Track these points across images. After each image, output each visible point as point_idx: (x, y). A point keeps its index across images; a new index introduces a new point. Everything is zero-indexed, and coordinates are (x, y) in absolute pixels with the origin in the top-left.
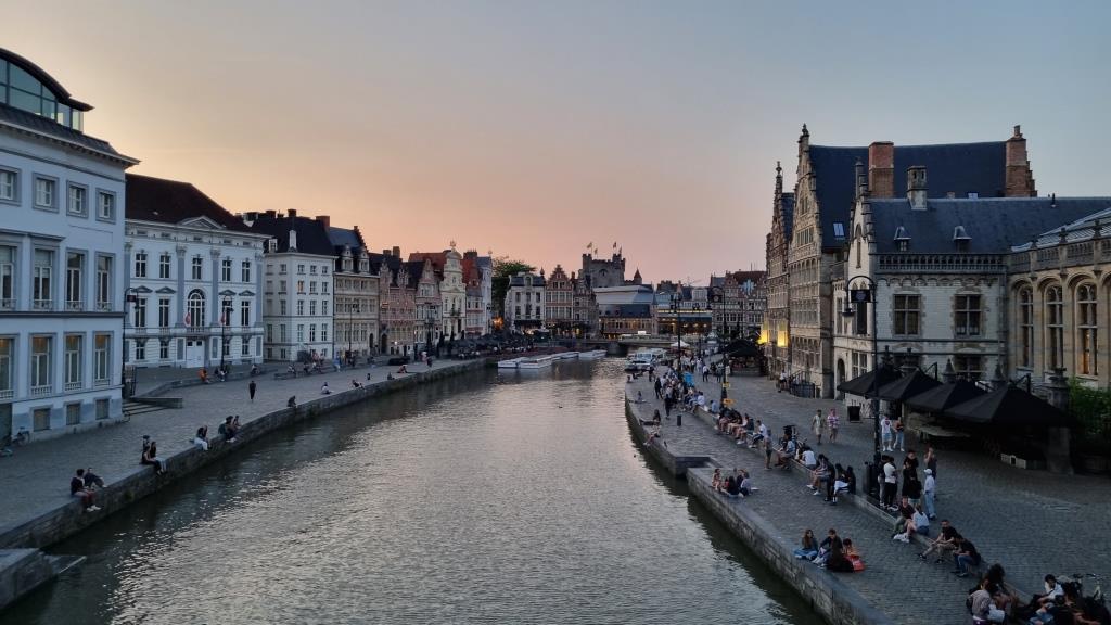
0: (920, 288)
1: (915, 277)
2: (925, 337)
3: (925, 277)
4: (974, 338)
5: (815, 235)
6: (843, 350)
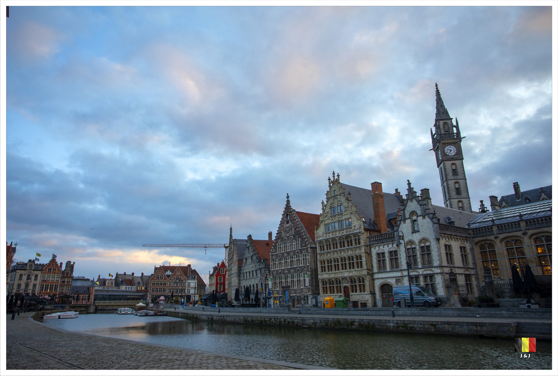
0: (450, 241)
1: (449, 236)
2: (456, 265)
3: (452, 236)
4: (467, 267)
5: (355, 222)
6: (390, 278)
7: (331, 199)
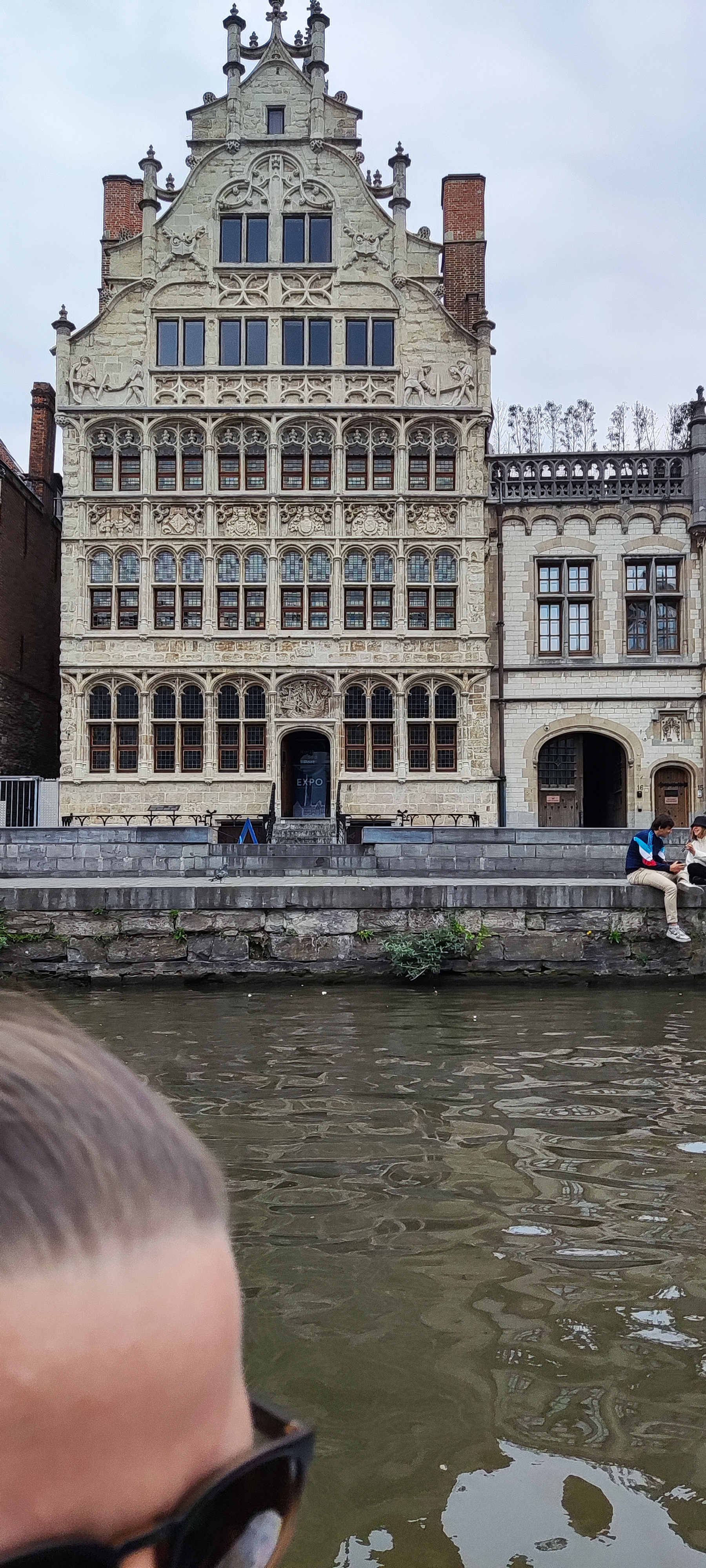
5: (428, 346)
6: (621, 704)
7: (233, 151)
